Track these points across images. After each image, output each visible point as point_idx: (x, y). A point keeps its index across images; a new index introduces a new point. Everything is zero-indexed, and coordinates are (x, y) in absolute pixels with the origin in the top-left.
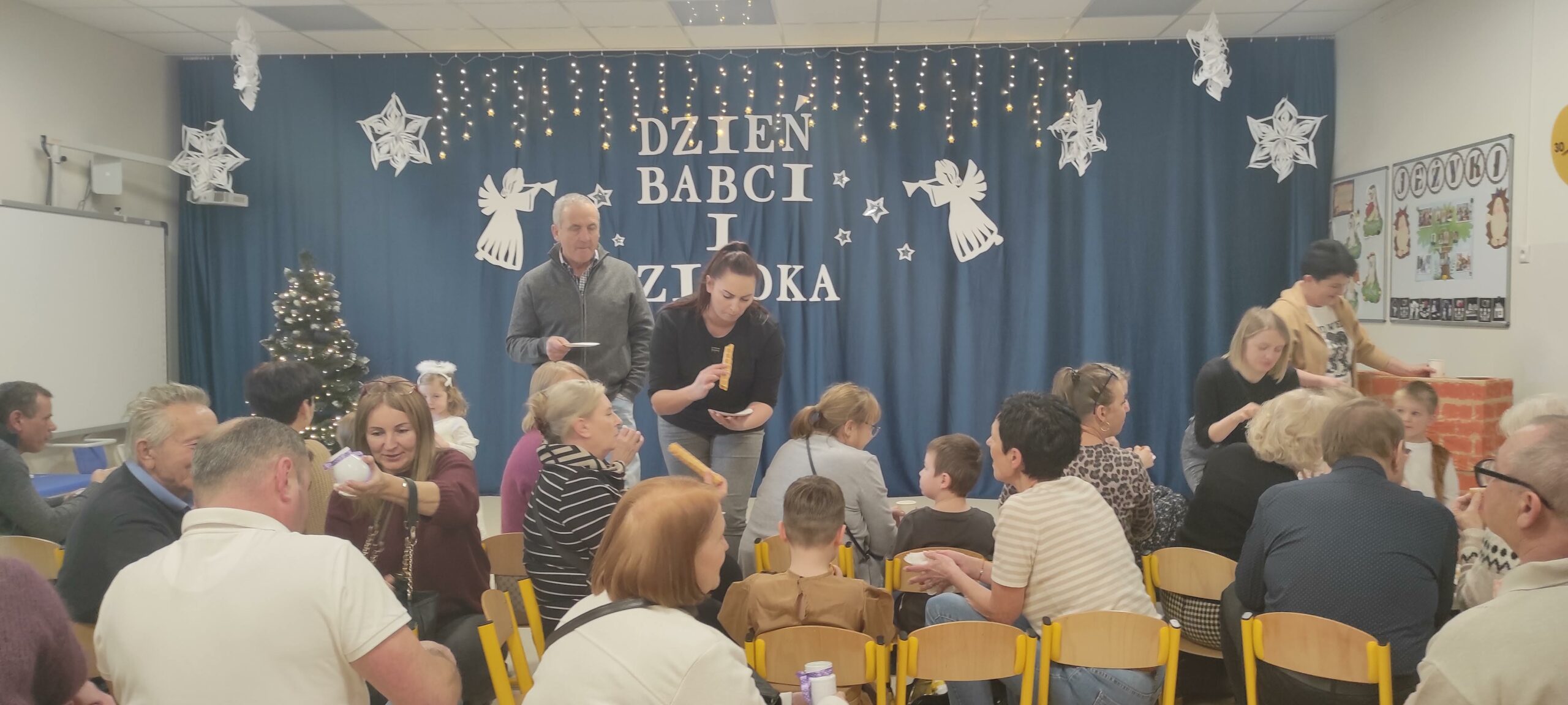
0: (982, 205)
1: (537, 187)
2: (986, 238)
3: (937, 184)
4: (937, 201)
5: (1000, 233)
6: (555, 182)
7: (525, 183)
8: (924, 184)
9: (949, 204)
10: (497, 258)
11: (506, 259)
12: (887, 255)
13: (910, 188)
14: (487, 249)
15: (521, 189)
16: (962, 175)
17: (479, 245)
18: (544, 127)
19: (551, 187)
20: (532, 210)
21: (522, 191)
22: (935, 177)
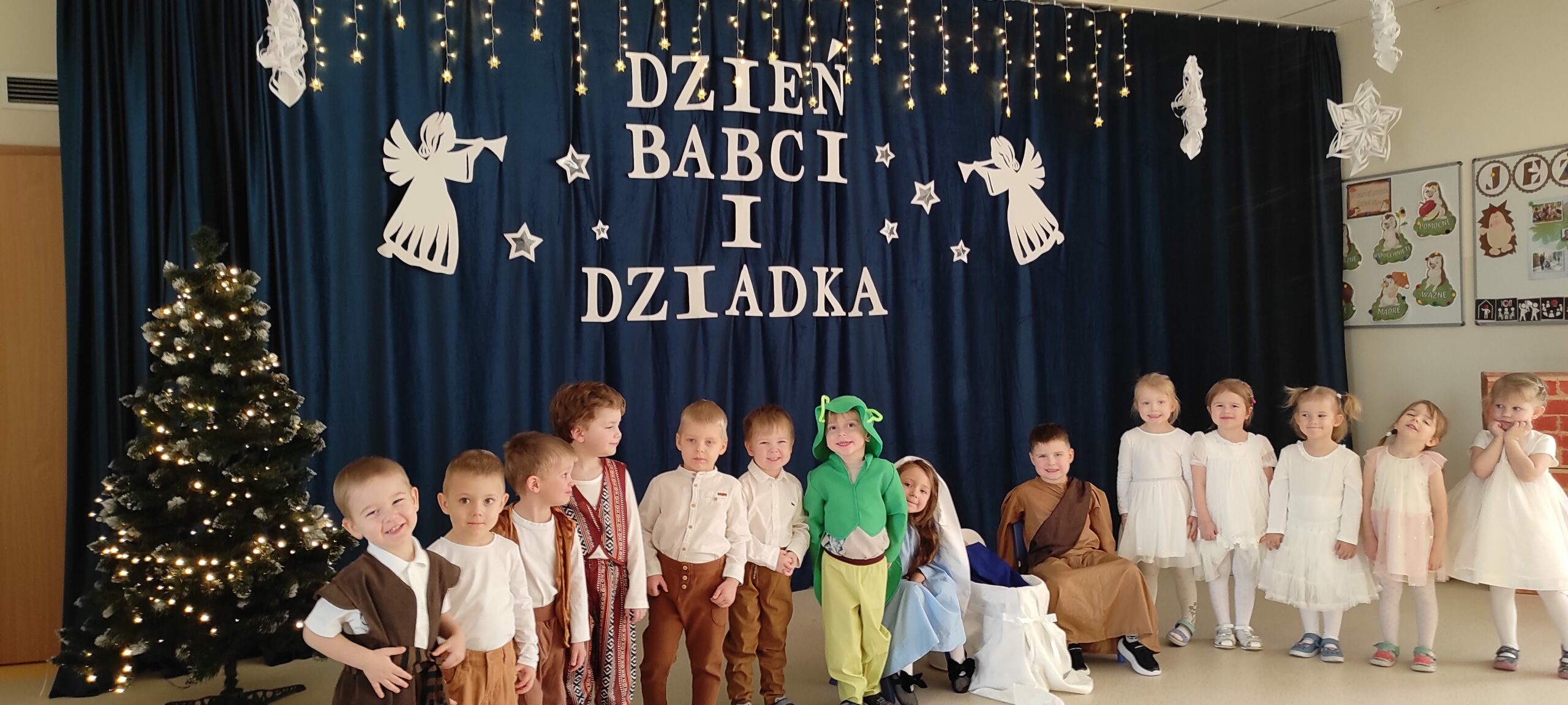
0: (1041, 193)
1: (478, 145)
2: (1048, 235)
3: (992, 166)
4: (995, 190)
5: (1060, 229)
6: (505, 139)
8: (979, 166)
9: (1007, 192)
10: (417, 254)
11: (431, 256)
12: (940, 255)
13: (966, 170)
14: (401, 239)
15: (452, 146)
16: (1020, 157)
17: (387, 234)
18: (487, 53)
19: (499, 146)
20: (470, 180)
21: (453, 150)
22: (990, 158)
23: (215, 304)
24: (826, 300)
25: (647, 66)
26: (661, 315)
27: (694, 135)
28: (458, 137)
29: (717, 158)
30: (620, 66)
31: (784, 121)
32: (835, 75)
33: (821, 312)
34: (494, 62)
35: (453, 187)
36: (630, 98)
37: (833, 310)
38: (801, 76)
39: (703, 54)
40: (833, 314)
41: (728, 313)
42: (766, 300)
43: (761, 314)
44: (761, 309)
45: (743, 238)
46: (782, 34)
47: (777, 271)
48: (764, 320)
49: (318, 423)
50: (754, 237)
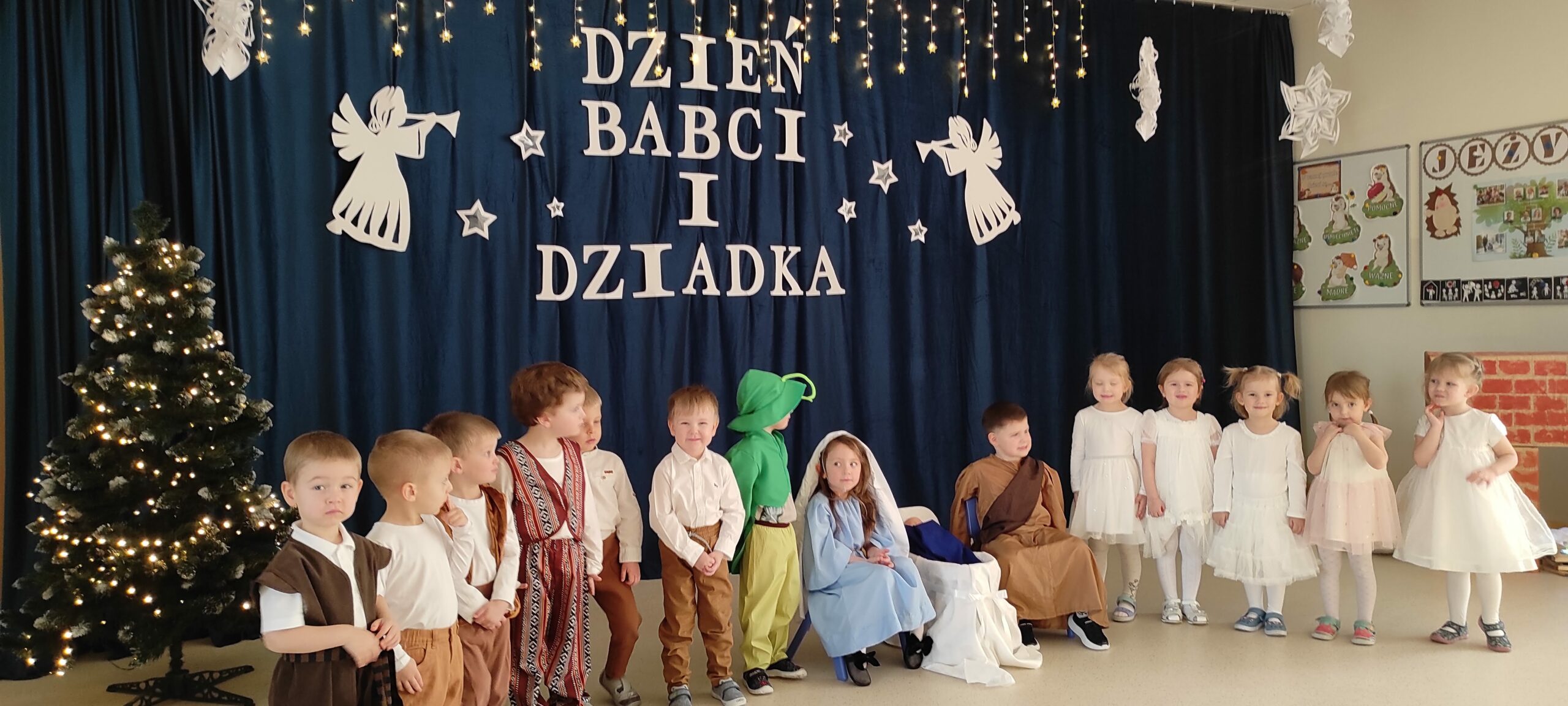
0: (998, 173)
1: (429, 121)
2: (1004, 215)
3: (950, 146)
4: (953, 170)
5: (1017, 209)
6: (457, 114)
8: (936, 146)
9: (964, 173)
10: (367, 230)
11: (382, 233)
12: (899, 234)
13: (924, 149)
14: (351, 215)
15: (404, 121)
16: (977, 136)
17: (337, 209)
18: (439, 26)
19: (451, 122)
20: (422, 156)
21: (405, 125)
22: (947, 137)
23: (158, 281)
24: (784, 280)
25: (602, 42)
26: (617, 294)
27: (651, 113)
28: (409, 112)
29: (674, 136)
30: (576, 41)
31: (742, 99)
32: (793, 53)
33: (778, 291)
34: (446, 36)
35: (405, 163)
36: (585, 74)
37: (791, 289)
38: (759, 53)
39: (660, 30)
40: (791, 293)
41: (685, 291)
42: (723, 280)
43: (717, 293)
44: (718, 287)
45: (700, 217)
46: (740, 11)
47: (734, 250)
48: (722, 299)
49: (264, 402)
50: (712, 215)
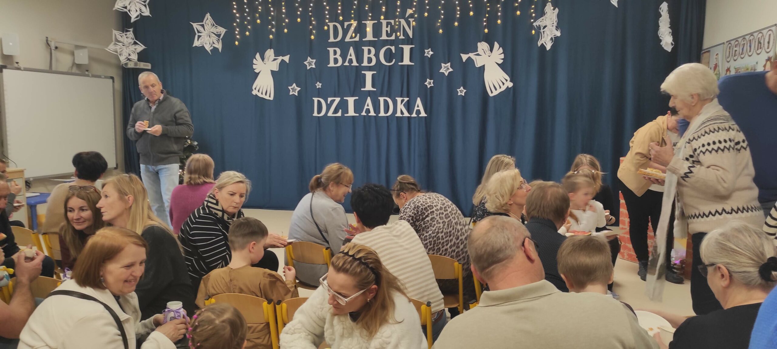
0: (501, 65)
1: (280, 58)
2: (503, 84)
3: (478, 55)
4: (478, 64)
5: (511, 81)
6: (289, 56)
7: (275, 56)
8: (471, 55)
9: (484, 66)
10: (262, 94)
11: (266, 94)
12: (452, 93)
13: (464, 57)
14: (257, 89)
15: (273, 59)
16: (491, 50)
17: (254, 87)
18: (284, 28)
19: (287, 58)
20: (278, 70)
21: (273, 61)
22: (477, 51)
24: (401, 111)
25: (335, 27)
26: (339, 114)
27: (351, 51)
29: (359, 58)
30: (326, 28)
31: (386, 42)
32: (409, 24)
33: (399, 114)
34: (286, 30)
36: (329, 39)
37: (404, 114)
38: (393, 24)
39: (355, 21)
41: (362, 114)
42: (377, 109)
43: (375, 115)
45: (369, 87)
46: (386, 9)
47: (382, 99)
48: (376, 118)
49: (196, 142)
50: (373, 86)
